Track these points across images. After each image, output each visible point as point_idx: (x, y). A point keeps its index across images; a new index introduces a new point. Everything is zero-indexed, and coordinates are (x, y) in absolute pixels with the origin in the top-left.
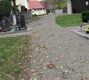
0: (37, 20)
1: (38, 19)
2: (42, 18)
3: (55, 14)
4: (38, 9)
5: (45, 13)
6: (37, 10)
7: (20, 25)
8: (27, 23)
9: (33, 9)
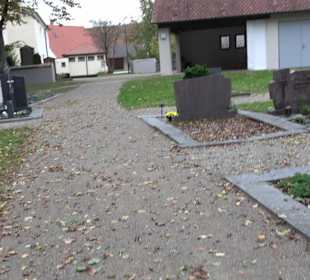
0: (66, 90)
1: (72, 88)
2: (84, 85)
3: (132, 73)
4: (81, 57)
5: (103, 70)
6: (77, 59)
7: (11, 102)
8: (36, 99)
9: (65, 56)
